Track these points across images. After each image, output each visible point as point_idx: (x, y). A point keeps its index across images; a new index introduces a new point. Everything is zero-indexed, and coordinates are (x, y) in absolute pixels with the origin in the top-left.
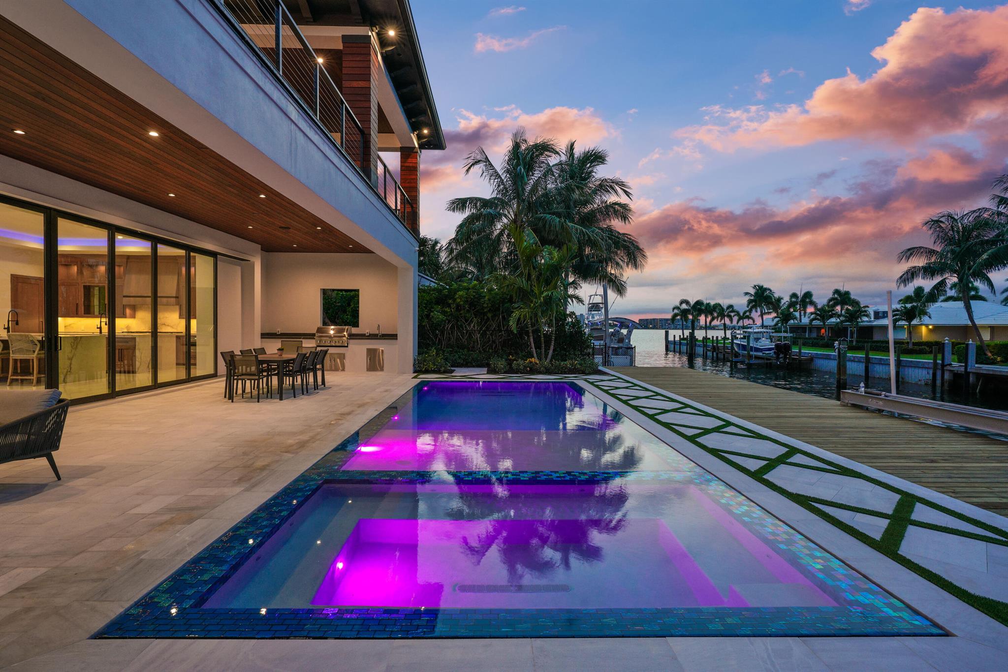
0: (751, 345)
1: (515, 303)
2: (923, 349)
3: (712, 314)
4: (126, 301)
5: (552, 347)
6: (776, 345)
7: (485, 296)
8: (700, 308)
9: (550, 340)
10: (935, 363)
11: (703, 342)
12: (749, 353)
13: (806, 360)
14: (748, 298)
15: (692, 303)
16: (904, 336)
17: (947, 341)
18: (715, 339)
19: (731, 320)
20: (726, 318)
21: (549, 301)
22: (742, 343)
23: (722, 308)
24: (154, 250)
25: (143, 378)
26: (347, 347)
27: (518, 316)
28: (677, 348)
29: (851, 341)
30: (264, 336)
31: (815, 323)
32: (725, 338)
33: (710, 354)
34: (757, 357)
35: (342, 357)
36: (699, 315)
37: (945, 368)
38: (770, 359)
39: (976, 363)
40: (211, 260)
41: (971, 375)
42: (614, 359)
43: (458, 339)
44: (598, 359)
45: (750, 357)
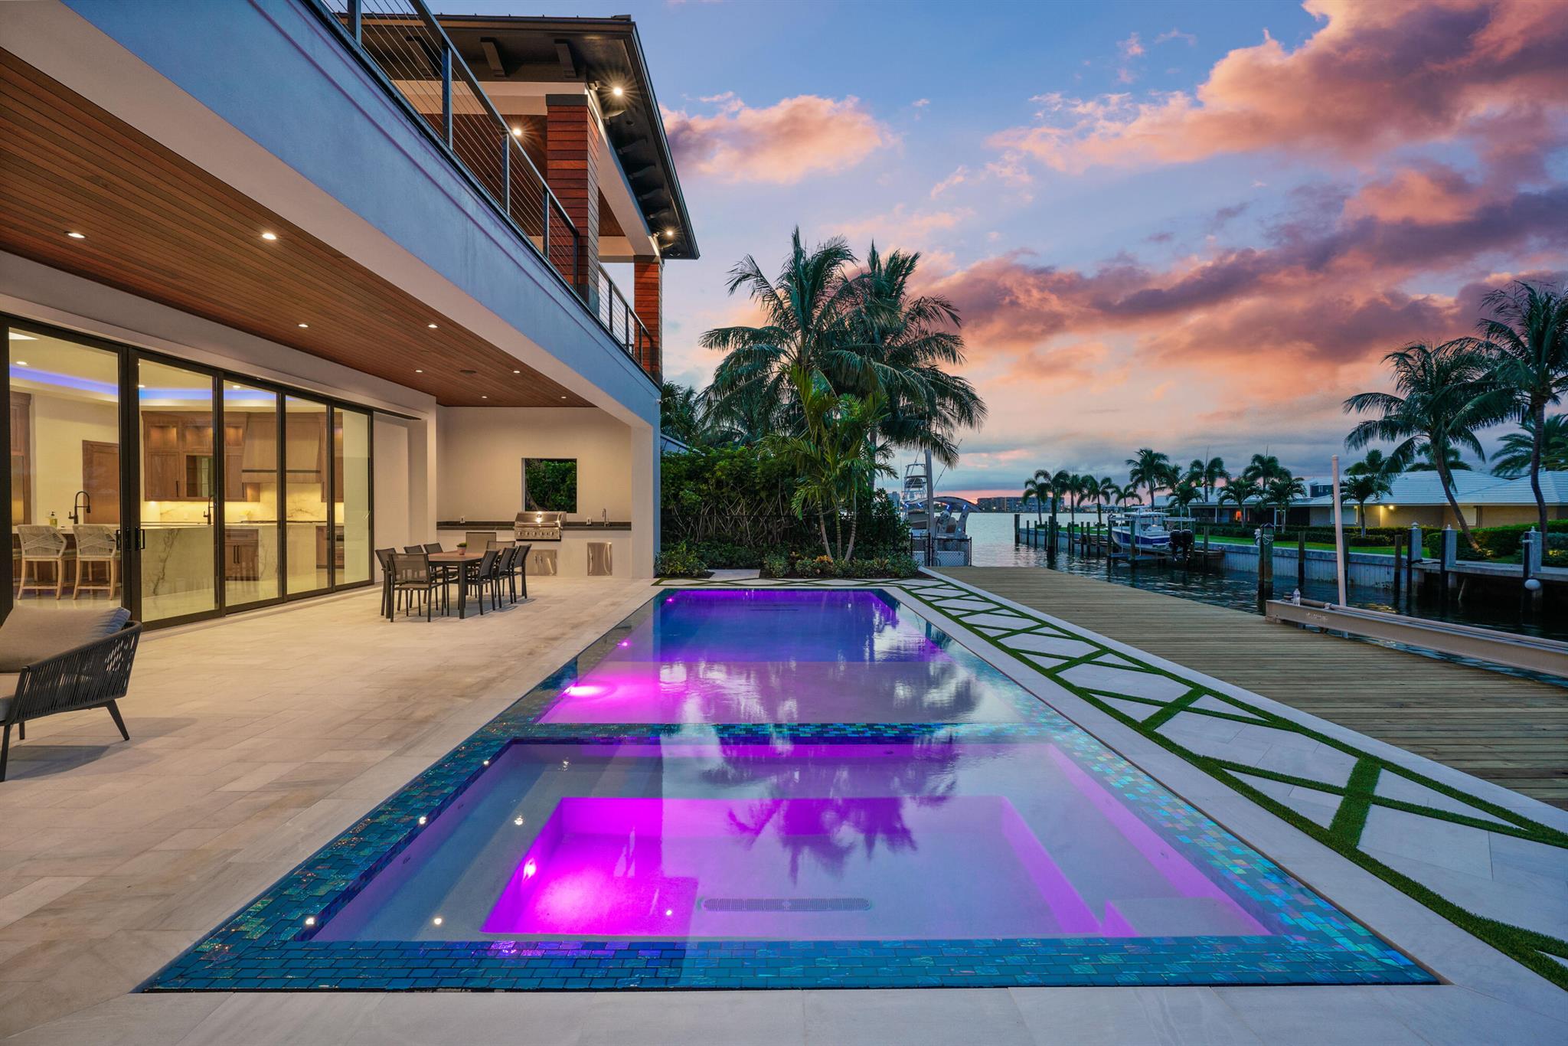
0: (1137, 534)
1: (799, 477)
2: (1380, 539)
3: (1080, 491)
4: (246, 478)
5: (852, 540)
6: (1172, 534)
7: (756, 468)
8: (1063, 482)
9: (850, 528)
10: (1399, 559)
11: (1069, 531)
12: (1133, 546)
13: (1214, 555)
14: (1131, 468)
15: (1053, 476)
16: (1355, 520)
17: (1415, 528)
18: (1085, 526)
19: (1108, 499)
20: (1100, 496)
21: (847, 474)
22: (1124, 532)
23: (1096, 483)
24: (281, 404)
25: (268, 588)
26: (560, 540)
27: (803, 496)
28: (1032, 539)
29: (1279, 529)
30: (443, 525)
31: (1226, 502)
32: (1100, 525)
33: (1078, 547)
34: (1144, 552)
35: (553, 555)
36: (1063, 491)
37: (1413, 566)
38: (1163, 555)
39: (1457, 559)
40: (363, 418)
41: (1450, 575)
42: (943, 556)
43: (718, 529)
44: (919, 556)
45: (1136, 551)
